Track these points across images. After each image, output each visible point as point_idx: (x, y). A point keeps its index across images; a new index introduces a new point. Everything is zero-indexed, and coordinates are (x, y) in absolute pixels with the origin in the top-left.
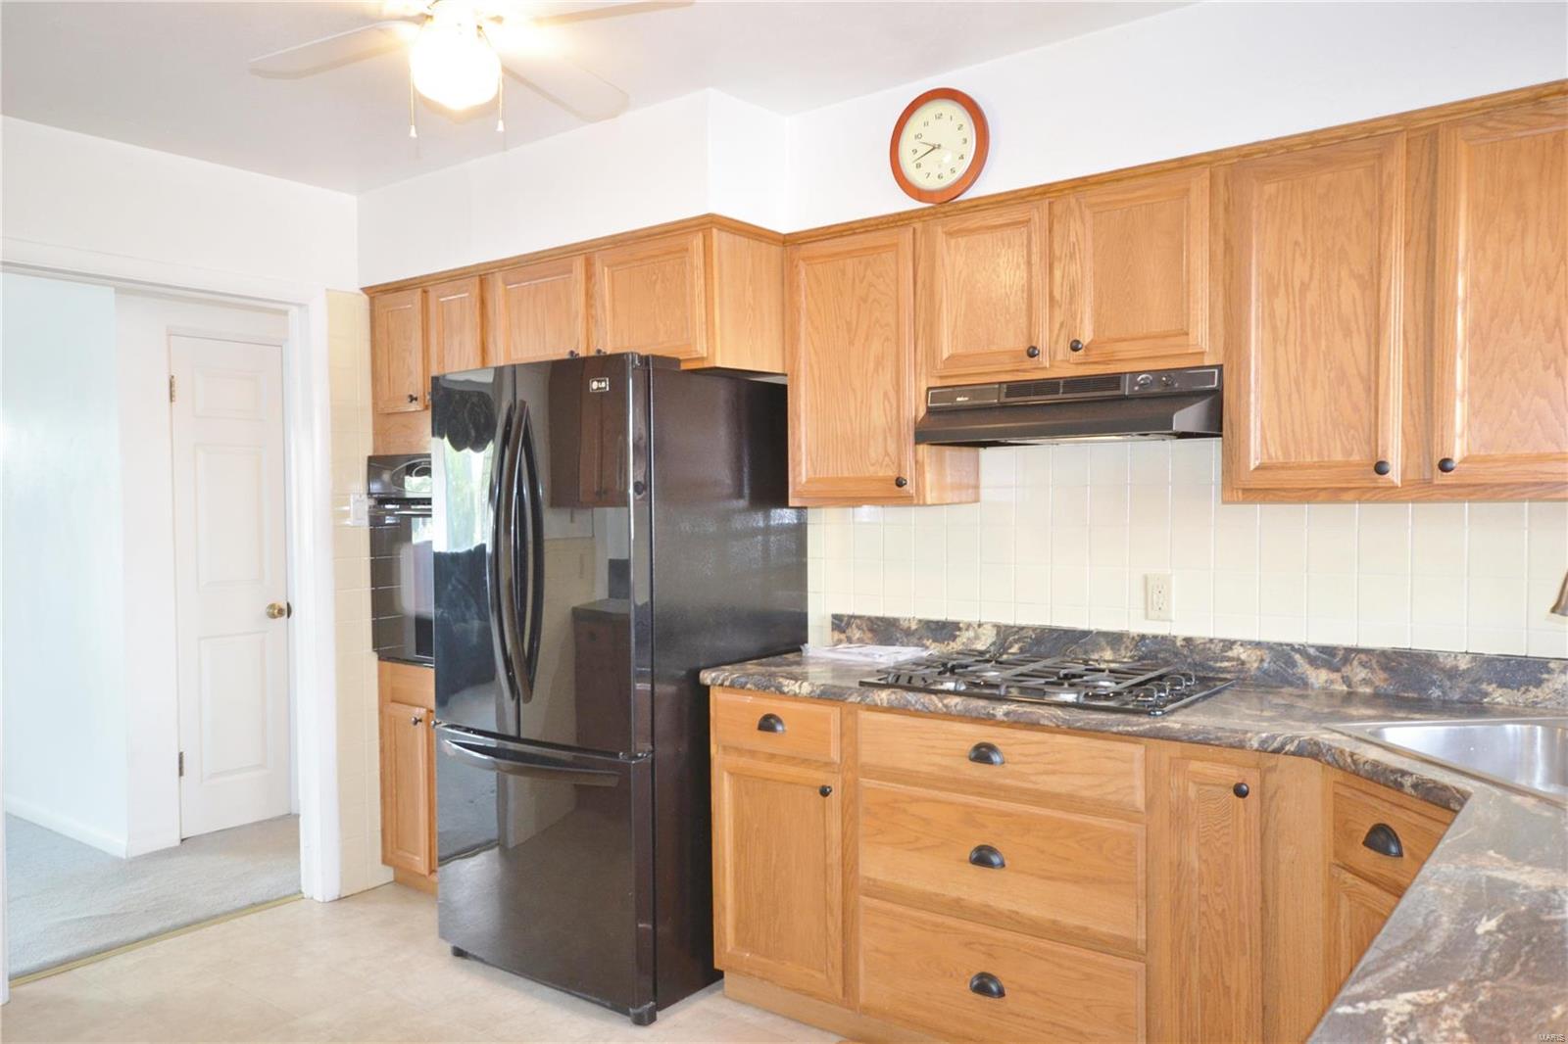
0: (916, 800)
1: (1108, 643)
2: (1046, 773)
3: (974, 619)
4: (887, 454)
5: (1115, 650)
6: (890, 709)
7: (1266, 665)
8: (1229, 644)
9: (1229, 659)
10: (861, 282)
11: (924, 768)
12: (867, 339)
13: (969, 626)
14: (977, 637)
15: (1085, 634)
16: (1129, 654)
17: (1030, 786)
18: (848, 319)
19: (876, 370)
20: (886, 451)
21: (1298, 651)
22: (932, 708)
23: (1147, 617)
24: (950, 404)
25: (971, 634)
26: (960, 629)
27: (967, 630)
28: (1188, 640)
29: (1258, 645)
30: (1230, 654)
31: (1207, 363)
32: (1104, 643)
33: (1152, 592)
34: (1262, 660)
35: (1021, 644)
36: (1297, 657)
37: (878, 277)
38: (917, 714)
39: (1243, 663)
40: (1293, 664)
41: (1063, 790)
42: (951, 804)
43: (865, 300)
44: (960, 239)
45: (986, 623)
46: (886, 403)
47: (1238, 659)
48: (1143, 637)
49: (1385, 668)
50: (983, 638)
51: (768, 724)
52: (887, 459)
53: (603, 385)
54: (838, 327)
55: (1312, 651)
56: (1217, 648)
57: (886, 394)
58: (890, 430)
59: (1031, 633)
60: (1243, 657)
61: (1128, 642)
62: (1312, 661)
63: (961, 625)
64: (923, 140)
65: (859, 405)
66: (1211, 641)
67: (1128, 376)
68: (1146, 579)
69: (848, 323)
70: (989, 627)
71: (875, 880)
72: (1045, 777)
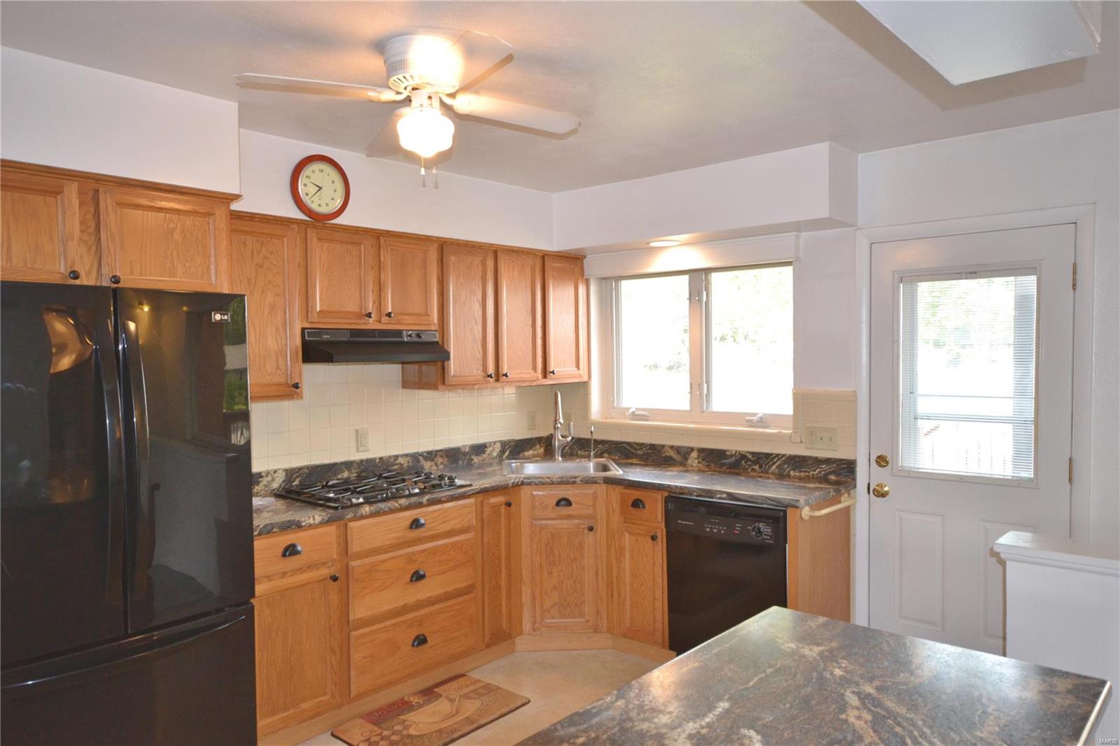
0: (383, 562)
1: (346, 468)
2: (442, 523)
3: (272, 467)
4: (278, 368)
5: (349, 470)
6: (372, 515)
7: (410, 464)
8: (396, 457)
9: (397, 464)
10: (259, 254)
11: (388, 543)
12: (262, 292)
13: (268, 473)
14: (273, 480)
15: (335, 465)
16: (356, 471)
17: (436, 532)
18: (249, 277)
19: (270, 313)
20: (278, 365)
21: (421, 455)
22: (393, 508)
23: (358, 451)
24: (318, 339)
25: (269, 478)
26: (262, 477)
27: (267, 476)
28: (381, 459)
29: (407, 455)
30: (397, 462)
31: (432, 329)
32: (344, 468)
33: (360, 437)
34: (409, 462)
35: (300, 478)
36: (420, 458)
37: (271, 254)
38: (385, 513)
39: (402, 465)
40: (418, 461)
41: (449, 528)
42: (401, 556)
43: (261, 266)
44: (324, 244)
45: (280, 469)
46: (277, 335)
47: (400, 463)
48: (362, 461)
49: (447, 456)
50: (277, 479)
51: (290, 551)
52: (279, 371)
53: (226, 317)
54: (241, 281)
55: (425, 454)
56: (392, 460)
57: (277, 329)
58: (280, 352)
59: (306, 470)
60: (402, 462)
61: (355, 465)
62: (426, 459)
63: (263, 474)
64: (311, 180)
65: (258, 335)
66: (390, 457)
67: (405, 332)
68: (357, 431)
69: (249, 280)
70: (280, 472)
71: (361, 618)
72: (441, 526)
